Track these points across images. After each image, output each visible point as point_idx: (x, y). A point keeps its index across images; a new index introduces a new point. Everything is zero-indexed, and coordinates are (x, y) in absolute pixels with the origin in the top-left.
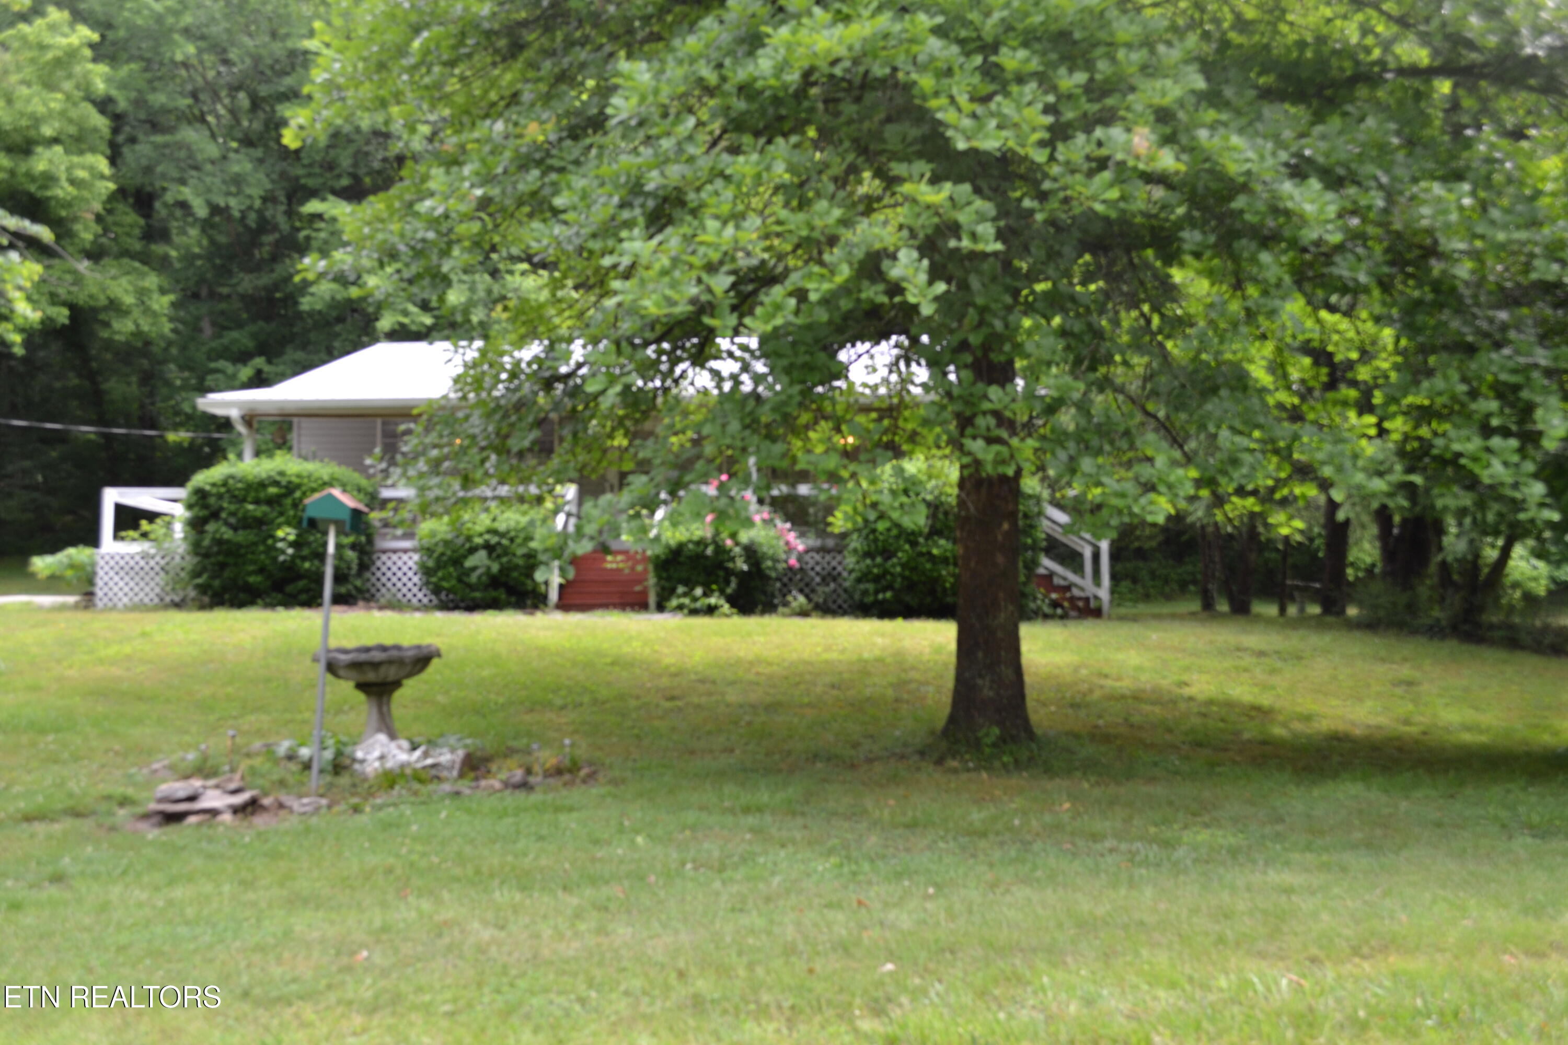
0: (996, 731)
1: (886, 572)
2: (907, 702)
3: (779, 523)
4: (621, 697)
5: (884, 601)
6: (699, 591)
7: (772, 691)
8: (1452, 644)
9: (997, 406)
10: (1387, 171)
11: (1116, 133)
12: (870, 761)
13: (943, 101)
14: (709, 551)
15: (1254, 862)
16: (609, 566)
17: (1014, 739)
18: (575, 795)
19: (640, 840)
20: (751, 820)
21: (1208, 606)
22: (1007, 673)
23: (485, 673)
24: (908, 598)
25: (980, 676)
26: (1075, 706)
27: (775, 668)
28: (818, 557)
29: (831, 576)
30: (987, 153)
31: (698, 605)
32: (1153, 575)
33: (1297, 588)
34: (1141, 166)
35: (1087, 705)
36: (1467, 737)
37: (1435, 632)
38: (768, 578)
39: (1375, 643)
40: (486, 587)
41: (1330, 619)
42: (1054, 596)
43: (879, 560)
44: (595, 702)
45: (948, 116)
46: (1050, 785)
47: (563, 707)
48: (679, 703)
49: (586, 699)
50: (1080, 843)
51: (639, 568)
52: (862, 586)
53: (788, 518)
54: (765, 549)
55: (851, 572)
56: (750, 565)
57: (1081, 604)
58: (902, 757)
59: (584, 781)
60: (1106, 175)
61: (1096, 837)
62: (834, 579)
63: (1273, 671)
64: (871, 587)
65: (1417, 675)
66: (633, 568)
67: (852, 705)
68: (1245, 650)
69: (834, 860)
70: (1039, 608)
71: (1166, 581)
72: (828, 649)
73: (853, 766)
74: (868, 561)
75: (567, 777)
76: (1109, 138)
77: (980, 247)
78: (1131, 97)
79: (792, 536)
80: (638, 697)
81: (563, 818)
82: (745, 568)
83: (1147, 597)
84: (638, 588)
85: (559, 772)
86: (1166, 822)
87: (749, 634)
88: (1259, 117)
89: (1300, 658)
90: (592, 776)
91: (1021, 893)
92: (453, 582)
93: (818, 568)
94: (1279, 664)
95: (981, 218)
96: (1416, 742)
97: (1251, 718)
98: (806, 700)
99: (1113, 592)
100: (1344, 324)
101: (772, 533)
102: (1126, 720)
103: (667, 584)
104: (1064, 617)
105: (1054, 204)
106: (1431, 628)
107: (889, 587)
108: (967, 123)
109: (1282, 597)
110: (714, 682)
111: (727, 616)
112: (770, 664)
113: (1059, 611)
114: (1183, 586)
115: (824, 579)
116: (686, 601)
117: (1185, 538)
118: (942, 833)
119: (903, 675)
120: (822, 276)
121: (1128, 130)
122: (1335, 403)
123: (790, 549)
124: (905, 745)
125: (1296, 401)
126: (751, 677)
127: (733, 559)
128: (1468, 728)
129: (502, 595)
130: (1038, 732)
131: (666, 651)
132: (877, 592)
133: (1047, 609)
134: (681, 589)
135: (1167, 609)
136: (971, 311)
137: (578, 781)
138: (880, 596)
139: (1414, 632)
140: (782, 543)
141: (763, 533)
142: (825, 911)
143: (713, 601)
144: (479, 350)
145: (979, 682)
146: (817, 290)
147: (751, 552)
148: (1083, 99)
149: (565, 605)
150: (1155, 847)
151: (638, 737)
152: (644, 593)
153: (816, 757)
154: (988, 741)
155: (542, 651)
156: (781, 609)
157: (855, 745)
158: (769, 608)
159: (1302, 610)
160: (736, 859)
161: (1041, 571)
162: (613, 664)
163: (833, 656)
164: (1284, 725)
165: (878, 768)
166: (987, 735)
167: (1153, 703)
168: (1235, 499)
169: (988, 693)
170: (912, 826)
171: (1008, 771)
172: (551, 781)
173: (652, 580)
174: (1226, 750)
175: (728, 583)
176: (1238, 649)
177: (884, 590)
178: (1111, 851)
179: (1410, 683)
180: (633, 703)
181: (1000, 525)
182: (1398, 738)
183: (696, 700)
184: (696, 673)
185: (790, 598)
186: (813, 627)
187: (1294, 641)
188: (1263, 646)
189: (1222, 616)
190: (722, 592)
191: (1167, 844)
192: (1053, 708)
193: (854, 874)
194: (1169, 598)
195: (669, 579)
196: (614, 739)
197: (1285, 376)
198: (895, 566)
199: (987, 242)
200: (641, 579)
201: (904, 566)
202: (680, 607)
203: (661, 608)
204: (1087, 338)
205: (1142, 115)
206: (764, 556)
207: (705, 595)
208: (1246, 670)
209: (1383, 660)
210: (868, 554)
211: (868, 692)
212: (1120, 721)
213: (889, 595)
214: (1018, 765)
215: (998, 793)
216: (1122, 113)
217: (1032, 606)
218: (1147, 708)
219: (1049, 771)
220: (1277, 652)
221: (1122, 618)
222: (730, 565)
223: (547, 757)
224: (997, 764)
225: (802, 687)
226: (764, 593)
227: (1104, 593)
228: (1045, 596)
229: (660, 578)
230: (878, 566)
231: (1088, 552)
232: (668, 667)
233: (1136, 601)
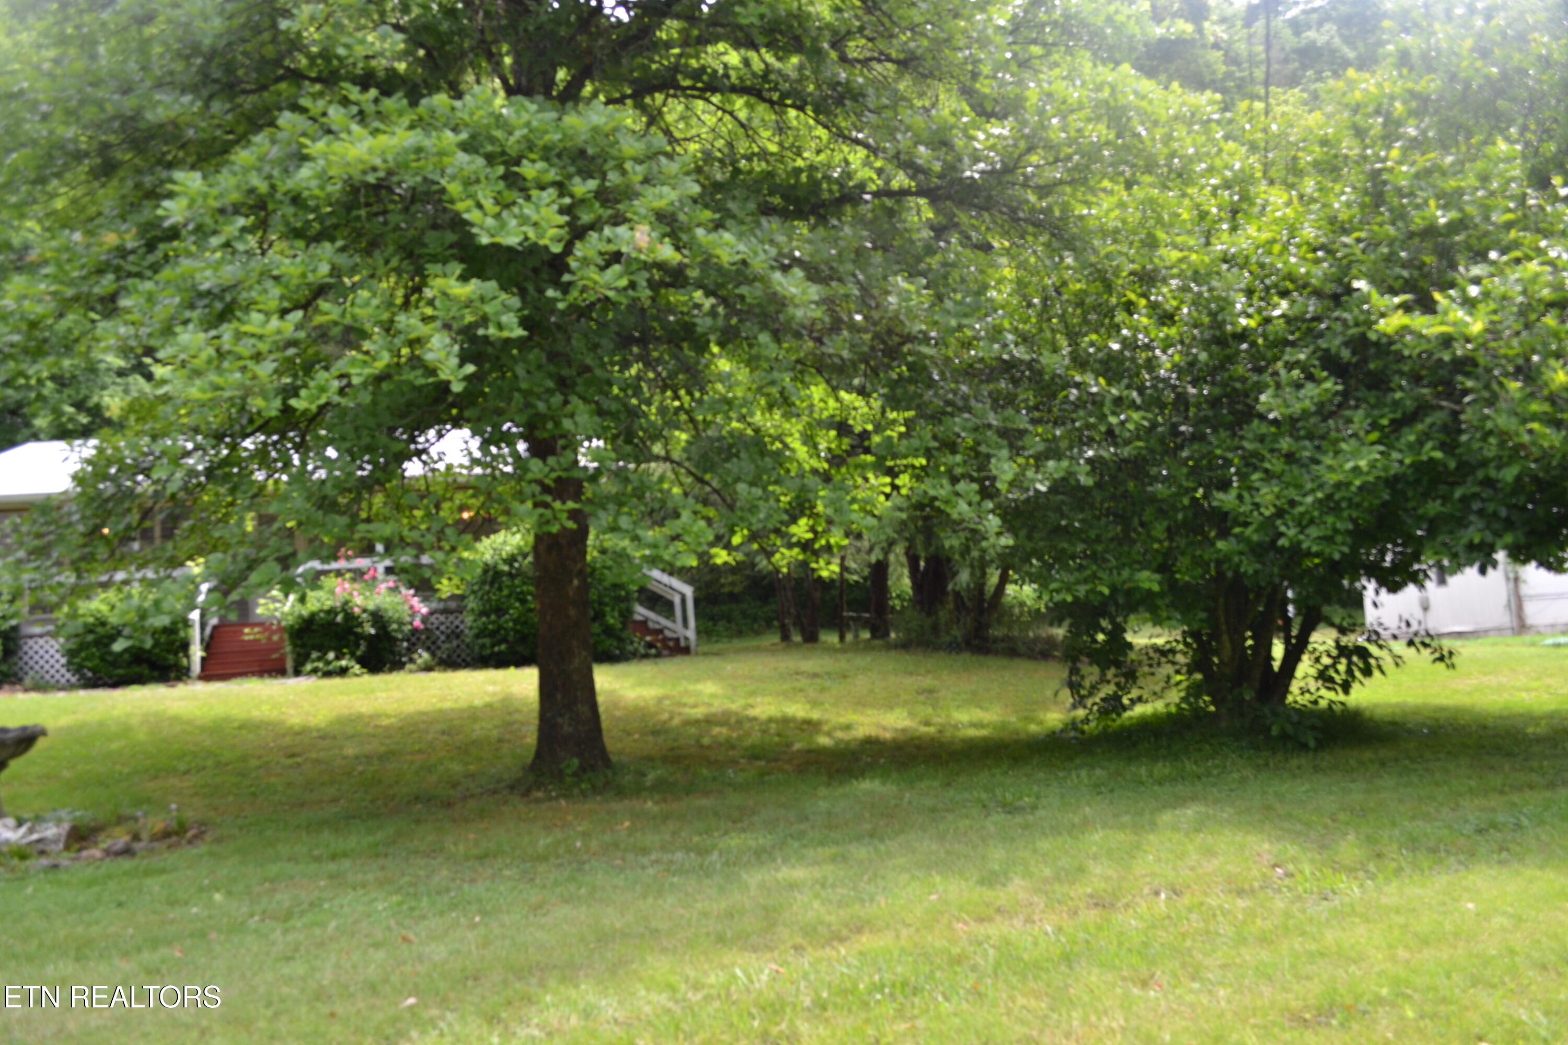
0: (576, 762)
1: (500, 628)
2: (509, 741)
3: (403, 590)
4: (244, 758)
5: (500, 653)
6: (331, 655)
7: (387, 741)
8: (966, 656)
9: (539, 476)
10: (863, 271)
11: (622, 230)
12: (464, 798)
13: (470, 203)
14: (339, 618)
15: (774, 860)
16: (246, 638)
17: (593, 768)
18: (171, 858)
19: (218, 897)
20: (332, 867)
21: (786, 637)
22: (584, 710)
23: (114, 746)
24: (520, 649)
25: (561, 715)
26: (655, 733)
27: (393, 720)
28: (442, 618)
29: (456, 634)
30: (510, 249)
31: (331, 667)
32: (745, 615)
33: (852, 618)
34: (643, 257)
35: (666, 731)
36: (972, 732)
37: (954, 648)
38: (396, 639)
39: (907, 660)
40: (129, 664)
41: (877, 642)
42: (648, 638)
43: (493, 617)
44: (218, 764)
45: (474, 216)
46: (615, 806)
47: (187, 772)
48: (299, 760)
49: (210, 763)
50: (630, 857)
51: (276, 638)
52: (480, 641)
53: (410, 585)
54: (390, 614)
55: (471, 628)
56: (377, 629)
57: (671, 644)
58: (495, 792)
59: (190, 842)
60: (617, 268)
61: (645, 851)
62: (458, 637)
63: (823, 690)
64: (487, 641)
65: (936, 683)
66: (269, 638)
67: (459, 748)
68: (802, 673)
69: (395, 898)
70: (636, 650)
71: (755, 619)
72: (443, 699)
73: (449, 805)
74: (484, 619)
75: (174, 839)
76: (617, 236)
77: (505, 334)
78: (636, 202)
79: (415, 601)
80: (260, 757)
81: (149, 881)
82: (373, 631)
83: (740, 634)
84: (275, 656)
85: (166, 835)
86: (708, 832)
87: (373, 691)
88: (758, 224)
89: (845, 677)
90: (199, 836)
91: (563, 911)
92: (97, 661)
93: (442, 628)
94: (828, 683)
95: (507, 308)
96: (932, 739)
97: (802, 730)
98: (417, 747)
99: (699, 632)
100: (859, 402)
101: (398, 599)
102: (698, 741)
103: (302, 651)
104: (658, 655)
105: (574, 294)
106: (951, 644)
107: (504, 640)
108: (490, 222)
109: (841, 627)
110: (334, 737)
111: (356, 675)
112: (388, 716)
113: (653, 651)
114: (769, 624)
115: (448, 637)
116: (320, 665)
117: (765, 582)
118: (508, 861)
119: (507, 718)
120: (365, 362)
121: (632, 229)
122: (857, 466)
123: (413, 612)
124: (499, 781)
125: (826, 466)
126: (370, 730)
127: (360, 625)
128: (973, 725)
129: (145, 670)
130: (614, 758)
131: (292, 712)
132: (493, 646)
133: (642, 650)
134: (315, 655)
135: (755, 642)
136: (517, 395)
137: (184, 842)
138: (496, 649)
139: (937, 648)
140: (406, 607)
141: (388, 599)
142: (371, 951)
143: (344, 663)
144: (95, 447)
145: (560, 720)
146: (359, 375)
147: (377, 617)
148: (597, 205)
149: (207, 675)
150: (692, 855)
151: (254, 795)
152: (282, 660)
153: (417, 799)
154: (569, 771)
155: (175, 719)
156: (409, 666)
157: (455, 785)
158: (397, 666)
159: (856, 636)
160: (305, 906)
161: (637, 618)
162: (241, 727)
163: (448, 705)
164: (829, 734)
165: (472, 804)
166: (568, 766)
167: (721, 724)
168: (783, 550)
169: (567, 729)
170: (481, 858)
171: (585, 796)
172: (156, 845)
173: (288, 648)
174: (776, 760)
175: (358, 646)
176: (797, 673)
177: (499, 643)
178: (657, 862)
179: (931, 691)
180: (254, 763)
181: (571, 581)
182: (919, 738)
183: (314, 755)
184: (318, 730)
185: (415, 656)
186: (433, 680)
187: (841, 663)
188: (817, 669)
189: (797, 645)
190: (353, 655)
191: (702, 852)
192: (636, 736)
193: (412, 909)
194: (757, 633)
195: (303, 646)
196: (231, 798)
197: (815, 446)
198: (507, 622)
199: (511, 330)
200: (277, 647)
201: (516, 621)
202: (315, 671)
203: (297, 673)
204: (623, 416)
205: (645, 217)
206: (390, 621)
207: (338, 658)
208: (801, 690)
209: (911, 674)
210: (483, 613)
211: (474, 736)
212: (692, 742)
213: (503, 647)
214: (595, 790)
215: (570, 818)
216: (629, 215)
217: (630, 648)
218: (716, 730)
219: (621, 793)
220: (828, 673)
221: (705, 654)
222: (359, 630)
223: (157, 823)
224: (576, 791)
225: (415, 735)
226: (393, 653)
227: (691, 634)
228: (641, 639)
229: (295, 646)
230: (493, 623)
231: (677, 600)
232: (291, 728)
233: (730, 637)
